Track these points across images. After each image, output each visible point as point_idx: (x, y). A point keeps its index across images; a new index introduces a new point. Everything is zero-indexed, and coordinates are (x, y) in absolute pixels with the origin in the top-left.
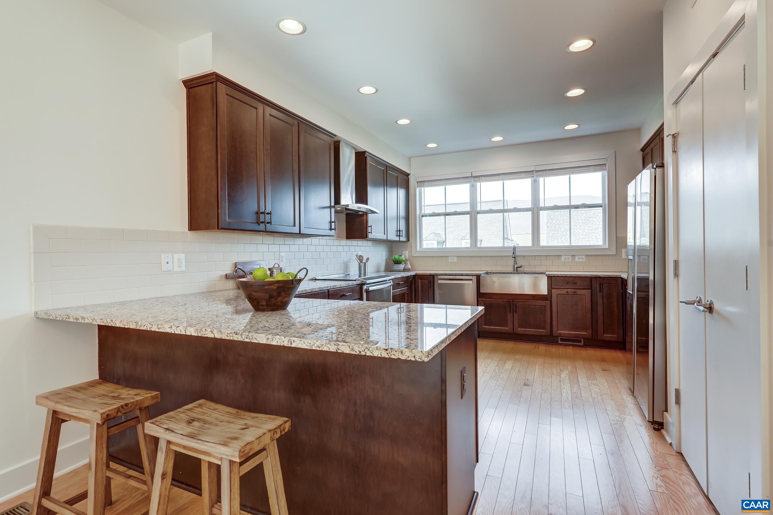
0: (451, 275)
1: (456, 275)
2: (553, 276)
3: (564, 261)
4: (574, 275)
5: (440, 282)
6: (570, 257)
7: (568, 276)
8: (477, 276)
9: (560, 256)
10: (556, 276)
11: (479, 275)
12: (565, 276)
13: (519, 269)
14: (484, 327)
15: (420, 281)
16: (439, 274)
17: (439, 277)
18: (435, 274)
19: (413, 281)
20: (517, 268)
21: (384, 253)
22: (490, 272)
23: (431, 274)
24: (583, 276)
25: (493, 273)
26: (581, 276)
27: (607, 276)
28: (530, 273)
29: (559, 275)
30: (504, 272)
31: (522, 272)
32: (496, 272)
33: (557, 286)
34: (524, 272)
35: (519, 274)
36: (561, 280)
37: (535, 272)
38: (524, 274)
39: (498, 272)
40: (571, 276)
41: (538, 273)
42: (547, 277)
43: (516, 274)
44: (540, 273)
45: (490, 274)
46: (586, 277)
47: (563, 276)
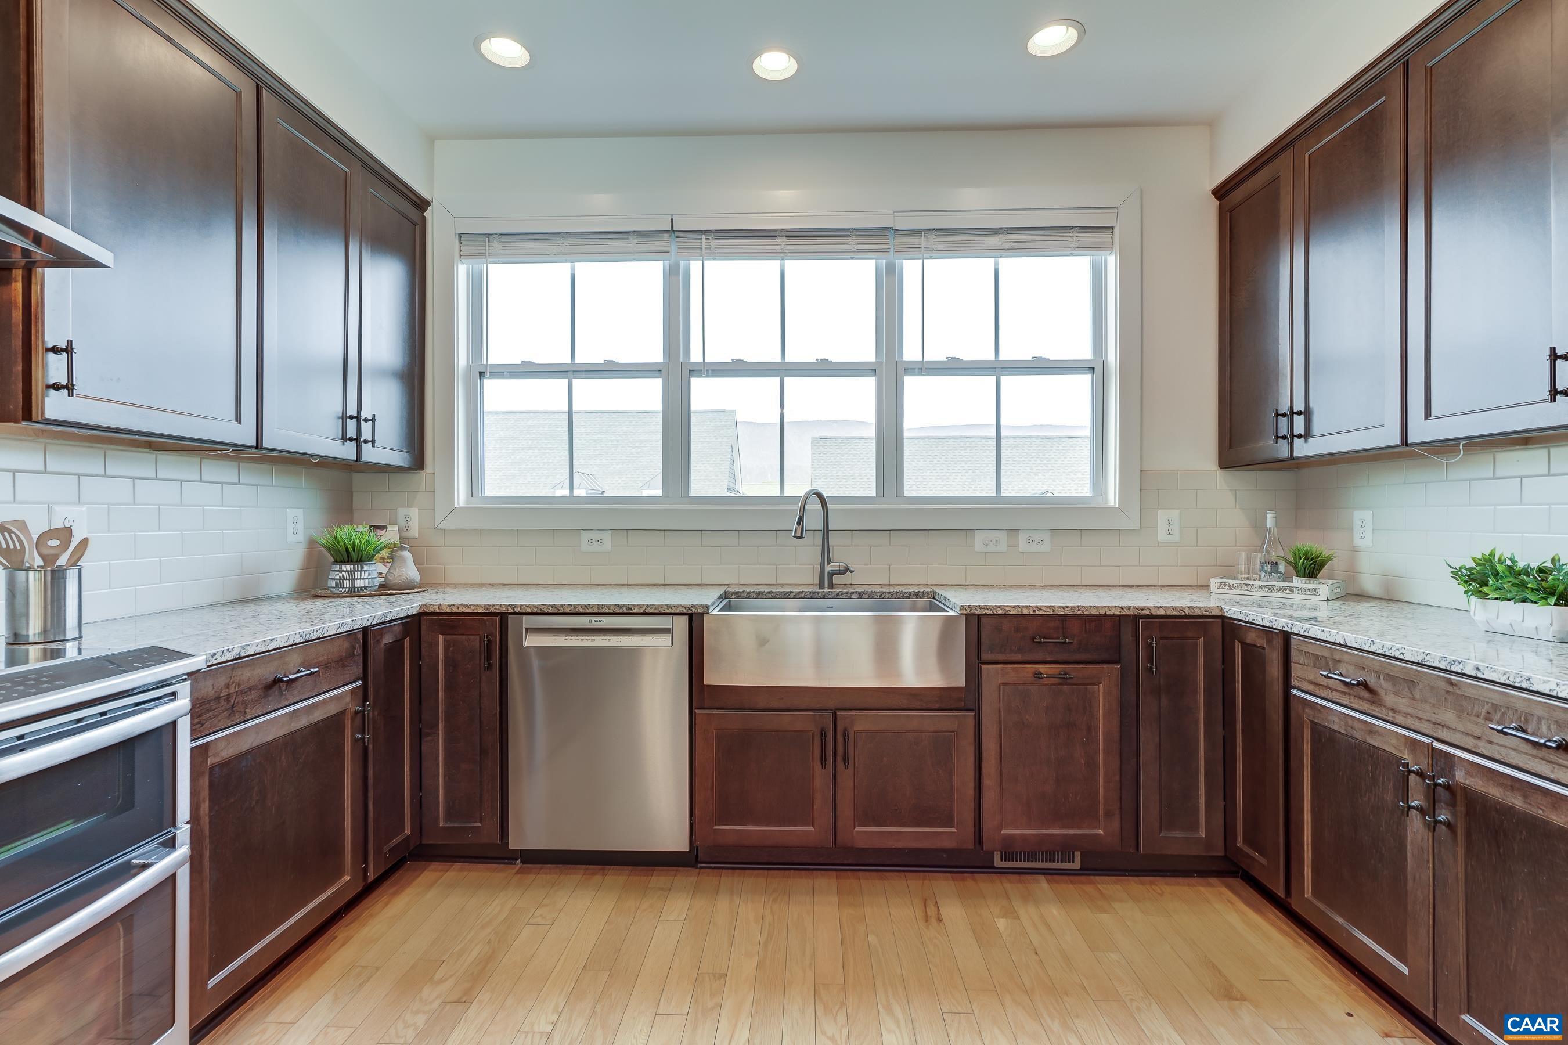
0: (582, 611)
1: (603, 611)
2: (988, 612)
3: (983, 548)
4: (1063, 607)
5: (532, 641)
6: (1003, 537)
7: (1041, 613)
8: (692, 615)
9: (970, 532)
10: (999, 612)
11: (700, 611)
12: (1032, 613)
13: (837, 579)
14: (717, 827)
15: (445, 640)
16: (529, 610)
17: (529, 621)
18: (511, 611)
19: (407, 640)
20: (832, 574)
21: (299, 513)
22: (739, 593)
23: (492, 610)
24: (1094, 612)
25: (749, 593)
26: (1087, 613)
27: (1175, 613)
28: (879, 594)
29: (1009, 608)
30: (787, 593)
31: (851, 590)
32: (759, 592)
33: (1001, 652)
34: (856, 592)
35: (841, 597)
36: (1017, 629)
37: (897, 592)
38: (859, 598)
39: (767, 591)
40: (1051, 613)
41: (905, 593)
42: (964, 617)
43: (830, 596)
44: (913, 593)
45: (737, 598)
46: (1106, 615)
47: (1025, 612)
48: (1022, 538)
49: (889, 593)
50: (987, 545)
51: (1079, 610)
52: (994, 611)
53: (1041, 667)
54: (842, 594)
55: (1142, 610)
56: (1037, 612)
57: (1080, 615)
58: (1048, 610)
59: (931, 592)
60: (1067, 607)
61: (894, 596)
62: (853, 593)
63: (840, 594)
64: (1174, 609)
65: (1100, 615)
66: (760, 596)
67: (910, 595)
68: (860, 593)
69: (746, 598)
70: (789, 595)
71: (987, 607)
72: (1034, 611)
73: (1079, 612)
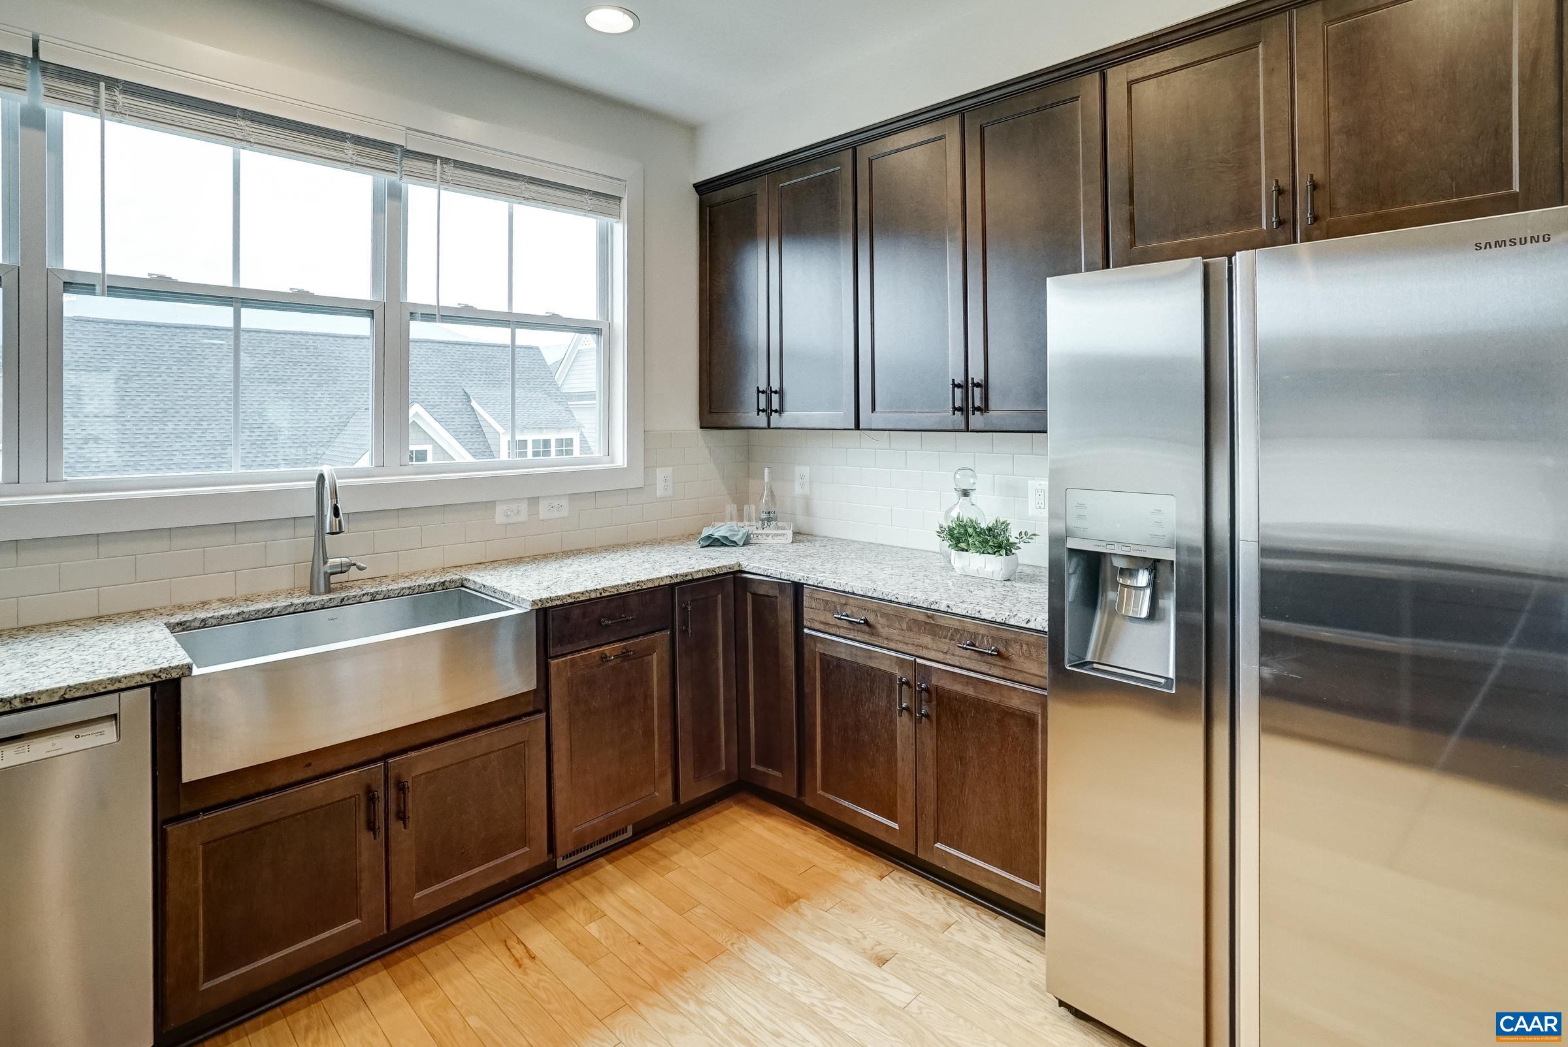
2: (559, 603)
3: (504, 520)
4: (625, 585)
6: (524, 506)
8: (153, 686)
9: (490, 505)
10: (570, 601)
11: (175, 675)
12: (598, 595)
13: (333, 579)
20: (328, 575)
22: (180, 624)
24: (650, 585)
25: (203, 620)
26: (644, 587)
27: (709, 574)
28: (397, 592)
29: (579, 595)
30: (268, 610)
31: (358, 592)
32: (222, 616)
33: (569, 642)
34: (367, 594)
35: (347, 603)
36: (584, 615)
37: (419, 586)
38: (371, 601)
39: (235, 611)
40: (616, 593)
41: (430, 585)
42: (534, 613)
43: (331, 605)
44: (438, 584)
45: (184, 630)
46: (659, 586)
47: (593, 596)
48: (543, 506)
49: (409, 588)
50: (507, 516)
51: (638, 585)
52: (565, 600)
53: (606, 648)
54: (348, 599)
55: (686, 576)
56: (604, 595)
57: (639, 590)
58: (613, 590)
59: (459, 580)
60: (629, 584)
61: (416, 591)
62: (364, 595)
63: (346, 599)
64: (709, 570)
65: (655, 587)
66: (223, 622)
67: (434, 586)
68: (372, 594)
69: (199, 628)
70: (271, 612)
71: (558, 598)
72: (601, 594)
73: (639, 588)
